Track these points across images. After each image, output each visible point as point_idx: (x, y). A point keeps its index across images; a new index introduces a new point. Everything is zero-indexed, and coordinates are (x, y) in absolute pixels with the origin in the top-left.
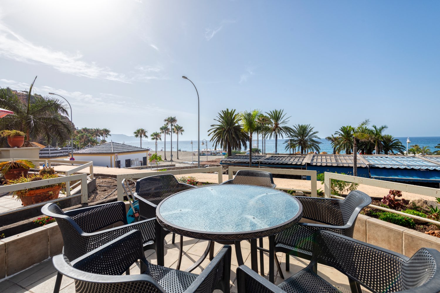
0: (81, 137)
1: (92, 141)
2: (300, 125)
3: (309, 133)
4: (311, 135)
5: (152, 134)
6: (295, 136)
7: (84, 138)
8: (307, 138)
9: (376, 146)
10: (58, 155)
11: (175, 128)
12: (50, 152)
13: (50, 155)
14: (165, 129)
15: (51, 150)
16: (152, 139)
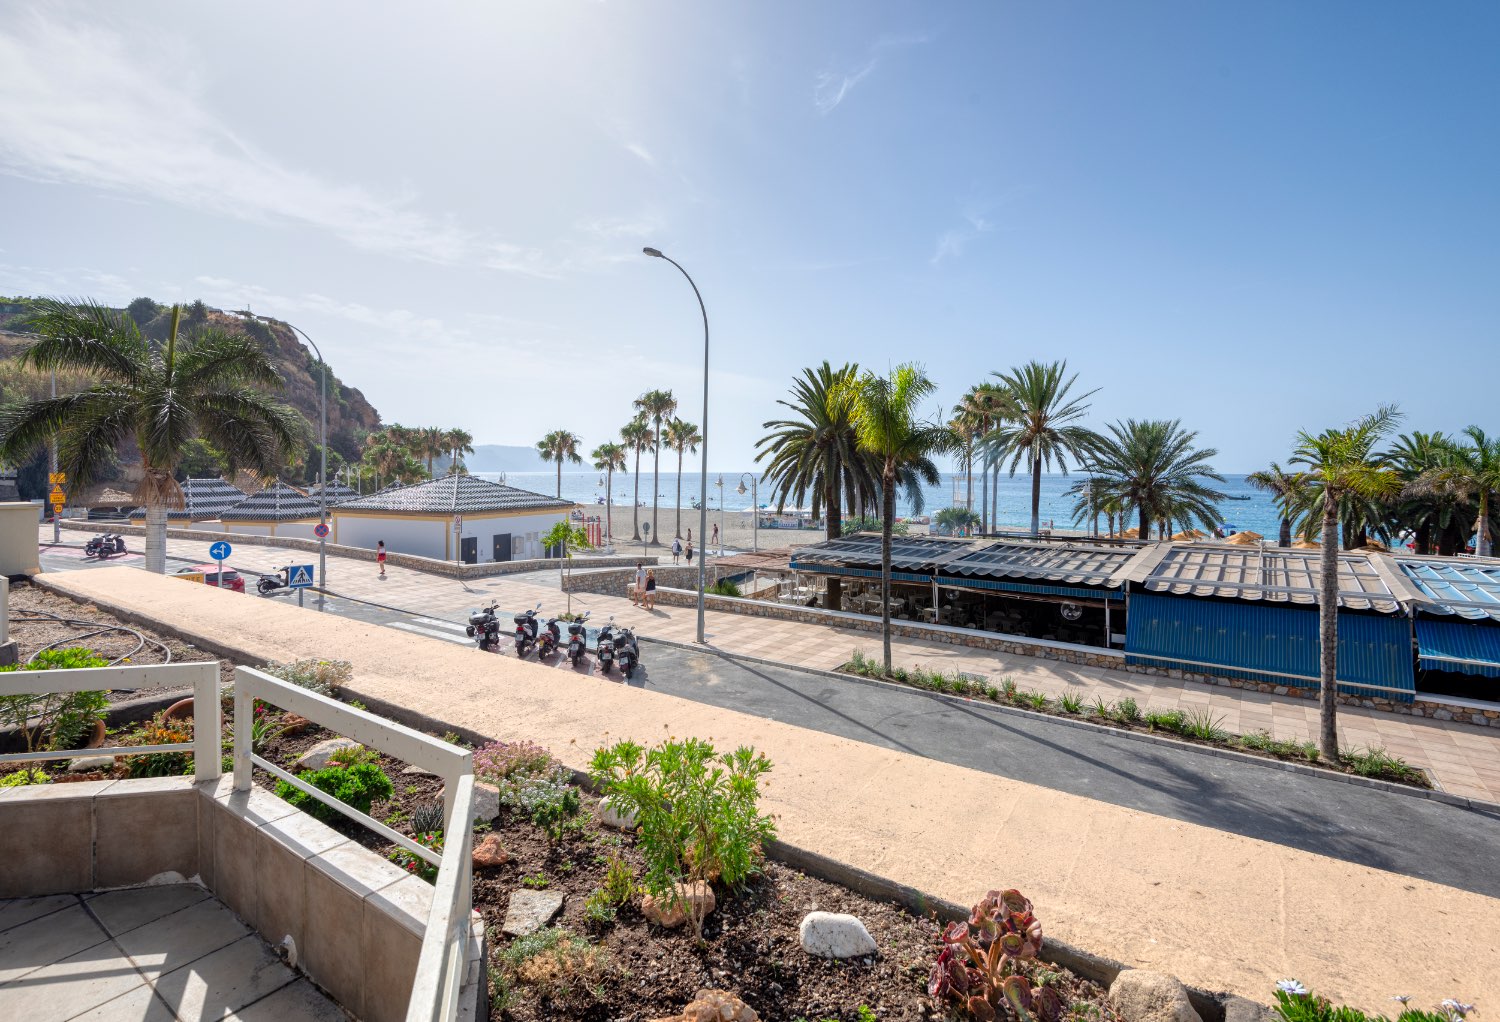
0: (379, 454)
1: (410, 471)
2: (1138, 422)
3: (1176, 457)
4: (1185, 462)
5: (596, 448)
6: (1119, 468)
7: (386, 458)
8: (1164, 473)
9: (1480, 518)
10: (301, 511)
11: (672, 432)
12: (279, 502)
13: (279, 512)
14: (637, 434)
15: (282, 496)
16: (596, 465)
